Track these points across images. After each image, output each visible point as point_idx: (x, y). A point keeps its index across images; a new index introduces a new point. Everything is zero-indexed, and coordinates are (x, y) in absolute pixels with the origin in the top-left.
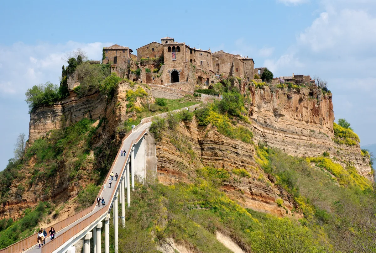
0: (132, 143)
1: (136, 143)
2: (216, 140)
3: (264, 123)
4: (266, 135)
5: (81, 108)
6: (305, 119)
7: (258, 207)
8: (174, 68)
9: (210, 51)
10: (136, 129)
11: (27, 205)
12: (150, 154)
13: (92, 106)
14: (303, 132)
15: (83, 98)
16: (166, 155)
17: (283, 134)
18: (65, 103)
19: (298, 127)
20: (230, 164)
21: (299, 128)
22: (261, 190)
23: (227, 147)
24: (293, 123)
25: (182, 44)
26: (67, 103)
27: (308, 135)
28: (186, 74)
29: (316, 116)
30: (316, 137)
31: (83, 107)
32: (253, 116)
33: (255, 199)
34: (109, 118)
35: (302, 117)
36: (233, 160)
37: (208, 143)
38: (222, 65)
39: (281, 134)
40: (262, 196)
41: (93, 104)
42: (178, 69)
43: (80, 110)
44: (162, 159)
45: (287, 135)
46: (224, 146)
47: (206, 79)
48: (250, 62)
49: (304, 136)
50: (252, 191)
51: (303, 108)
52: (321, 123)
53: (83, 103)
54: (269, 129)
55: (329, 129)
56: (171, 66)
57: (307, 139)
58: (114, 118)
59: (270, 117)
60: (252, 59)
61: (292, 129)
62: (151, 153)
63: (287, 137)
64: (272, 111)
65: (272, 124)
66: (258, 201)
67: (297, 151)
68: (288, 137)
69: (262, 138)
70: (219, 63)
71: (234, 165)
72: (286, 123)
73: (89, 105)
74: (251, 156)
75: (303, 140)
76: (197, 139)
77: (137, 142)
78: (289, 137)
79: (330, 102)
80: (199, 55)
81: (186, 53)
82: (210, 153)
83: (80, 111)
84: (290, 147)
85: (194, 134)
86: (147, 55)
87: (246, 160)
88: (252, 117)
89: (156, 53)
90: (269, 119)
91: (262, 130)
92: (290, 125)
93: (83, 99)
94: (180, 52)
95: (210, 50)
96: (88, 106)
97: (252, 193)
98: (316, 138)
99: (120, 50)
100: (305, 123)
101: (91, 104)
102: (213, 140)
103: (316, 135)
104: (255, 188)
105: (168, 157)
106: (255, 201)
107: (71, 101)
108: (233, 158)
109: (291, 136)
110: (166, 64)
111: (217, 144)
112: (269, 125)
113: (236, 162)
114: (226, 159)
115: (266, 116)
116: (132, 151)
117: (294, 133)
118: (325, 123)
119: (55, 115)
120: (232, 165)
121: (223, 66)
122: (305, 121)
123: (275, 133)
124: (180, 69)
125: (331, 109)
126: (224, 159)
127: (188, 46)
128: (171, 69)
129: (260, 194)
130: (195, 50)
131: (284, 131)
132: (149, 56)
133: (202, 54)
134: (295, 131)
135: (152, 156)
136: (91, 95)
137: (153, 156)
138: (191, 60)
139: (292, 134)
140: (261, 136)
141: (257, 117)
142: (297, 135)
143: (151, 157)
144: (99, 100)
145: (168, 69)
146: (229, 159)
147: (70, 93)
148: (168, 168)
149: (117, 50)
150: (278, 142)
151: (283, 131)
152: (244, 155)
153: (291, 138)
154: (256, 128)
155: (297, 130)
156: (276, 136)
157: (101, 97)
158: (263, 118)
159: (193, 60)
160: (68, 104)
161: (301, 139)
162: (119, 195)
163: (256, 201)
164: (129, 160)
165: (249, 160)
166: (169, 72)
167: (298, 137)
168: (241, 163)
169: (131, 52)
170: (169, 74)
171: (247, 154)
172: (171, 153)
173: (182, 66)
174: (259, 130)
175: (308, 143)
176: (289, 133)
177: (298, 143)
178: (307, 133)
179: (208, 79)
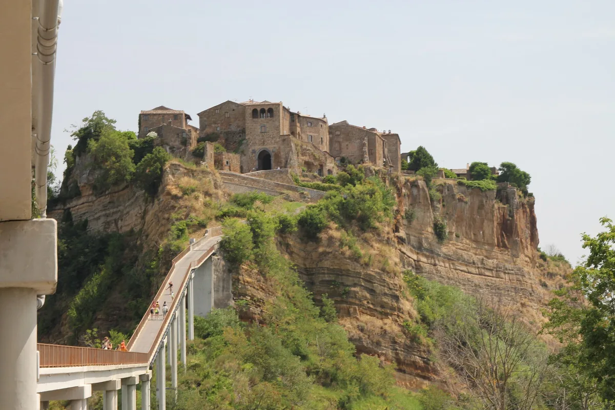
0: (190, 267)
1: (196, 267)
2: (336, 268)
3: (418, 245)
4: (421, 265)
5: (99, 214)
6: (490, 240)
8: (263, 145)
9: (325, 120)
10: (198, 246)
12: (221, 289)
13: (119, 211)
14: (485, 262)
16: (249, 292)
17: (451, 265)
18: (73, 207)
19: (476, 254)
20: (361, 309)
21: (478, 256)
22: (414, 355)
23: (356, 281)
24: (468, 246)
25: (278, 105)
26: (76, 206)
27: (494, 268)
28: (284, 157)
29: (508, 236)
31: (104, 213)
32: (399, 232)
33: (404, 372)
34: (149, 230)
35: (484, 236)
36: (365, 302)
37: (323, 273)
38: (347, 143)
39: (447, 265)
40: (416, 366)
41: (121, 208)
42: (271, 147)
43: (98, 218)
44: (241, 297)
45: (458, 268)
46: (351, 278)
47: (319, 166)
48: (393, 140)
49: (487, 269)
50: (399, 356)
51: (486, 221)
52: (516, 248)
53: (104, 206)
54: (427, 256)
55: (530, 258)
56: (257, 142)
57: (491, 275)
58: (157, 228)
59: (428, 234)
60: (397, 135)
61: (465, 256)
62: (223, 287)
63: (457, 271)
64: (432, 225)
65: (433, 247)
66: (410, 374)
68: (460, 270)
70: (341, 140)
71: (368, 311)
72: (457, 247)
73: (115, 210)
74: (398, 297)
75: (485, 276)
76: (303, 266)
77: (199, 266)
79: (532, 211)
80: (306, 125)
81: (284, 120)
82: (327, 289)
84: (463, 287)
85: (298, 256)
86: (216, 124)
87: (389, 302)
88: (397, 234)
89: (232, 120)
90: (426, 238)
91: (415, 257)
92: (462, 250)
93: (105, 198)
95: (324, 116)
96: (112, 211)
97: (399, 361)
98: (508, 273)
99: (169, 115)
100: (488, 247)
102: (331, 267)
103: (508, 268)
104: (404, 352)
105: (252, 295)
106: (404, 375)
107: (83, 204)
108: (366, 298)
109: (464, 268)
110: (249, 138)
111: (339, 274)
112: (427, 249)
113: (372, 306)
114: (354, 301)
115: (421, 234)
116: (190, 279)
117: (470, 263)
118: (524, 249)
120: (365, 311)
121: (347, 145)
122: (488, 244)
123: (437, 262)
124: (274, 147)
125: (532, 224)
126: (351, 301)
127: (287, 108)
128: (258, 148)
129: (413, 362)
130: (299, 117)
131: (453, 260)
132: (219, 125)
133: (311, 123)
134: (472, 261)
135: (225, 293)
136: (118, 192)
137: (227, 293)
138: (293, 133)
139: (466, 265)
140: (413, 267)
141: (407, 234)
142: (475, 267)
143: (223, 294)
144: (132, 200)
145: (253, 148)
146: (360, 300)
147: (80, 189)
148: (253, 313)
149: (163, 115)
150: (443, 279)
151: (451, 259)
152: (385, 294)
153: (465, 272)
154: (404, 253)
155: (475, 258)
156: (439, 268)
157: (134, 195)
158: (415, 236)
159: (297, 132)
160: (78, 209)
161: (482, 275)
162: (168, 342)
163: (407, 375)
164: (186, 292)
165: (392, 303)
166: (254, 152)
167: (477, 270)
168: (379, 309)
169: (188, 120)
170: (254, 156)
171: (390, 292)
172: (258, 288)
173: (276, 142)
174: (409, 257)
175: (493, 282)
176: (461, 264)
177: (477, 282)
178: (492, 265)
179: (321, 166)
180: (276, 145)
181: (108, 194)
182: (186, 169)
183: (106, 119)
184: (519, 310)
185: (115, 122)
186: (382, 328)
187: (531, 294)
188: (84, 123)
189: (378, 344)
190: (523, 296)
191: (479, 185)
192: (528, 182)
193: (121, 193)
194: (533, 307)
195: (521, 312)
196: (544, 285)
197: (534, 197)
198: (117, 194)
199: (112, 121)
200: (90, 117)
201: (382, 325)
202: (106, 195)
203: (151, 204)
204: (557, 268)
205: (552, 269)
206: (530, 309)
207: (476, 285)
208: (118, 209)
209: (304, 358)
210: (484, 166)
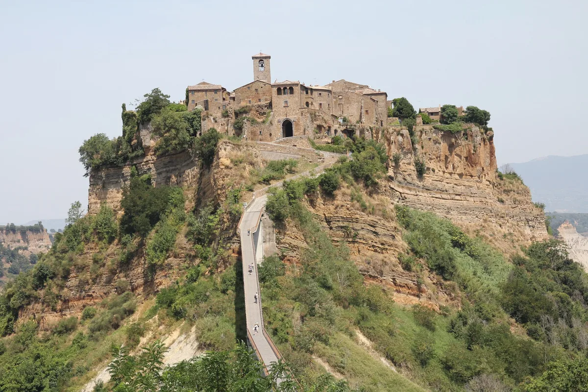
2: (348, 216)
3: (403, 180)
4: (406, 197)
5: (161, 170)
6: (458, 171)
7: (403, 301)
8: (286, 116)
10: (249, 208)
11: (94, 302)
12: (268, 240)
13: (178, 169)
14: (455, 190)
15: (164, 158)
16: (288, 241)
17: (429, 194)
18: (139, 164)
19: (448, 183)
20: (367, 247)
21: (449, 185)
22: (407, 279)
23: (363, 225)
24: (442, 178)
25: (297, 85)
26: (141, 163)
27: (462, 193)
28: (303, 125)
29: (472, 166)
30: (472, 195)
31: (164, 169)
32: (389, 172)
33: (400, 292)
34: (206, 189)
35: (454, 168)
36: (370, 242)
37: (338, 221)
38: (347, 105)
39: (426, 194)
40: (408, 288)
41: (178, 167)
42: (292, 118)
43: (160, 173)
44: (282, 245)
45: (434, 196)
46: (359, 224)
48: (383, 97)
49: (456, 195)
50: (396, 281)
51: (455, 156)
52: (479, 175)
53: (165, 164)
54: (410, 189)
55: (489, 181)
56: (282, 113)
57: (459, 199)
59: (411, 171)
60: (386, 93)
61: (440, 185)
62: (270, 239)
63: (433, 198)
64: (414, 164)
65: (414, 181)
66: (404, 293)
67: (447, 216)
69: (401, 201)
70: (343, 103)
71: (372, 248)
72: (433, 179)
73: (174, 168)
74: (394, 236)
75: (455, 200)
76: (323, 216)
77: (256, 230)
78: (436, 198)
79: (491, 143)
80: (317, 96)
81: (301, 94)
82: (341, 233)
83: (161, 175)
84: (438, 211)
85: (319, 209)
86: (248, 98)
87: (387, 240)
88: (387, 174)
89: (261, 95)
90: (409, 175)
91: (401, 190)
92: (437, 181)
94: (294, 95)
96: (171, 168)
97: (395, 284)
98: (473, 197)
99: (210, 90)
100: (457, 177)
101: (175, 166)
102: (345, 217)
103: (473, 193)
104: (399, 277)
105: (290, 243)
106: (399, 294)
107: (147, 161)
108: (371, 239)
109: (439, 196)
110: (275, 111)
111: (350, 222)
112: (410, 183)
113: (375, 244)
114: (362, 241)
115: (405, 172)
117: (443, 191)
118: (485, 175)
119: (124, 179)
120: (370, 248)
121: (348, 107)
122: (457, 174)
123: (418, 193)
124: (295, 118)
125: (492, 153)
126: (359, 241)
127: (303, 85)
128: (283, 118)
129: (406, 284)
130: (312, 90)
131: (430, 190)
132: (251, 99)
133: (320, 94)
134: (445, 189)
135: (271, 243)
136: (176, 154)
138: (307, 104)
139: (441, 193)
140: (400, 199)
141: (394, 173)
142: (447, 194)
143: (269, 244)
145: (278, 118)
146: (366, 241)
147: (145, 150)
148: (291, 256)
149: (206, 91)
150: (422, 206)
151: (428, 189)
152: (385, 235)
153: (440, 198)
154: (393, 189)
155: (447, 186)
156: (420, 197)
158: (401, 174)
159: (310, 102)
160: (143, 165)
161: (453, 199)
163: (402, 294)
165: (390, 241)
166: (279, 122)
167: (449, 196)
168: (380, 246)
170: (279, 125)
171: (388, 233)
172: (294, 237)
173: (296, 114)
174: (397, 191)
175: (462, 204)
176: (436, 192)
177: (448, 205)
178: (460, 191)
179: (329, 127)
180: (296, 116)
181: (168, 155)
182: (234, 144)
183: (162, 95)
184: (481, 225)
185: (169, 97)
186: (383, 261)
187: (491, 211)
188: (145, 98)
189: (381, 273)
190: (485, 214)
191: (450, 128)
192: (488, 119)
193: (178, 155)
194: (493, 221)
195: (484, 227)
196: (502, 201)
197: (493, 131)
198: (175, 156)
199: (167, 96)
200: (150, 92)
201: (383, 258)
202: (166, 156)
203: (208, 170)
204: (511, 186)
205: (507, 187)
206: (490, 224)
207: (448, 209)
208: (176, 168)
209: (329, 288)
210: (453, 109)
